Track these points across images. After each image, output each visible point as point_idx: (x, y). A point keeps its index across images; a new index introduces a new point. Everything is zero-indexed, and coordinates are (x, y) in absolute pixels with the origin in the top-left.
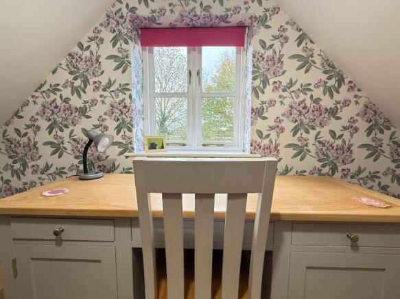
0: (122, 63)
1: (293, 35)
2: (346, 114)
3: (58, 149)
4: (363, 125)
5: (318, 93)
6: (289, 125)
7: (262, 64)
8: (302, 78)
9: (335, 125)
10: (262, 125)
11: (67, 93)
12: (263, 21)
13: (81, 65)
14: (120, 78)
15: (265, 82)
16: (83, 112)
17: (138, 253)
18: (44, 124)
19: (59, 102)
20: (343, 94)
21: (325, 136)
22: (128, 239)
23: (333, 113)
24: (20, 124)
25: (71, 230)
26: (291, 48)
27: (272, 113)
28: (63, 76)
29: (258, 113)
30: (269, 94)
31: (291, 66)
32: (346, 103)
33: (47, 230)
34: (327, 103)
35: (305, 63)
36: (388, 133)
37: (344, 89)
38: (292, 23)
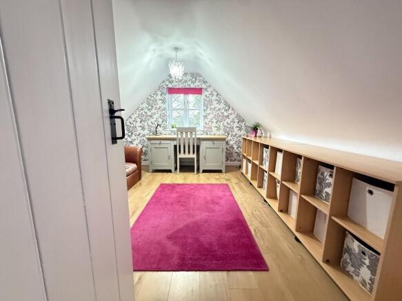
0: (164, 101)
1: (215, 93)
2: (231, 117)
3: (143, 128)
4: (236, 121)
5: (223, 111)
6: (214, 121)
7: (206, 102)
8: (218, 106)
9: (228, 120)
10: (207, 121)
11: (146, 110)
12: (206, 89)
13: (151, 102)
14: (163, 106)
15: (207, 107)
16: (151, 116)
17: (175, 146)
18: (139, 120)
19: (144, 113)
20: (230, 111)
21: (226, 124)
22: (175, 143)
23: (227, 117)
24: (131, 120)
25: (163, 142)
26: (215, 97)
27: (209, 117)
28: (145, 105)
29: (205, 117)
30: (208, 111)
31: (215, 103)
32: (231, 114)
33: (158, 142)
34: (226, 114)
35: (219, 102)
36: (244, 123)
37: (231, 109)
38: (215, 90)
